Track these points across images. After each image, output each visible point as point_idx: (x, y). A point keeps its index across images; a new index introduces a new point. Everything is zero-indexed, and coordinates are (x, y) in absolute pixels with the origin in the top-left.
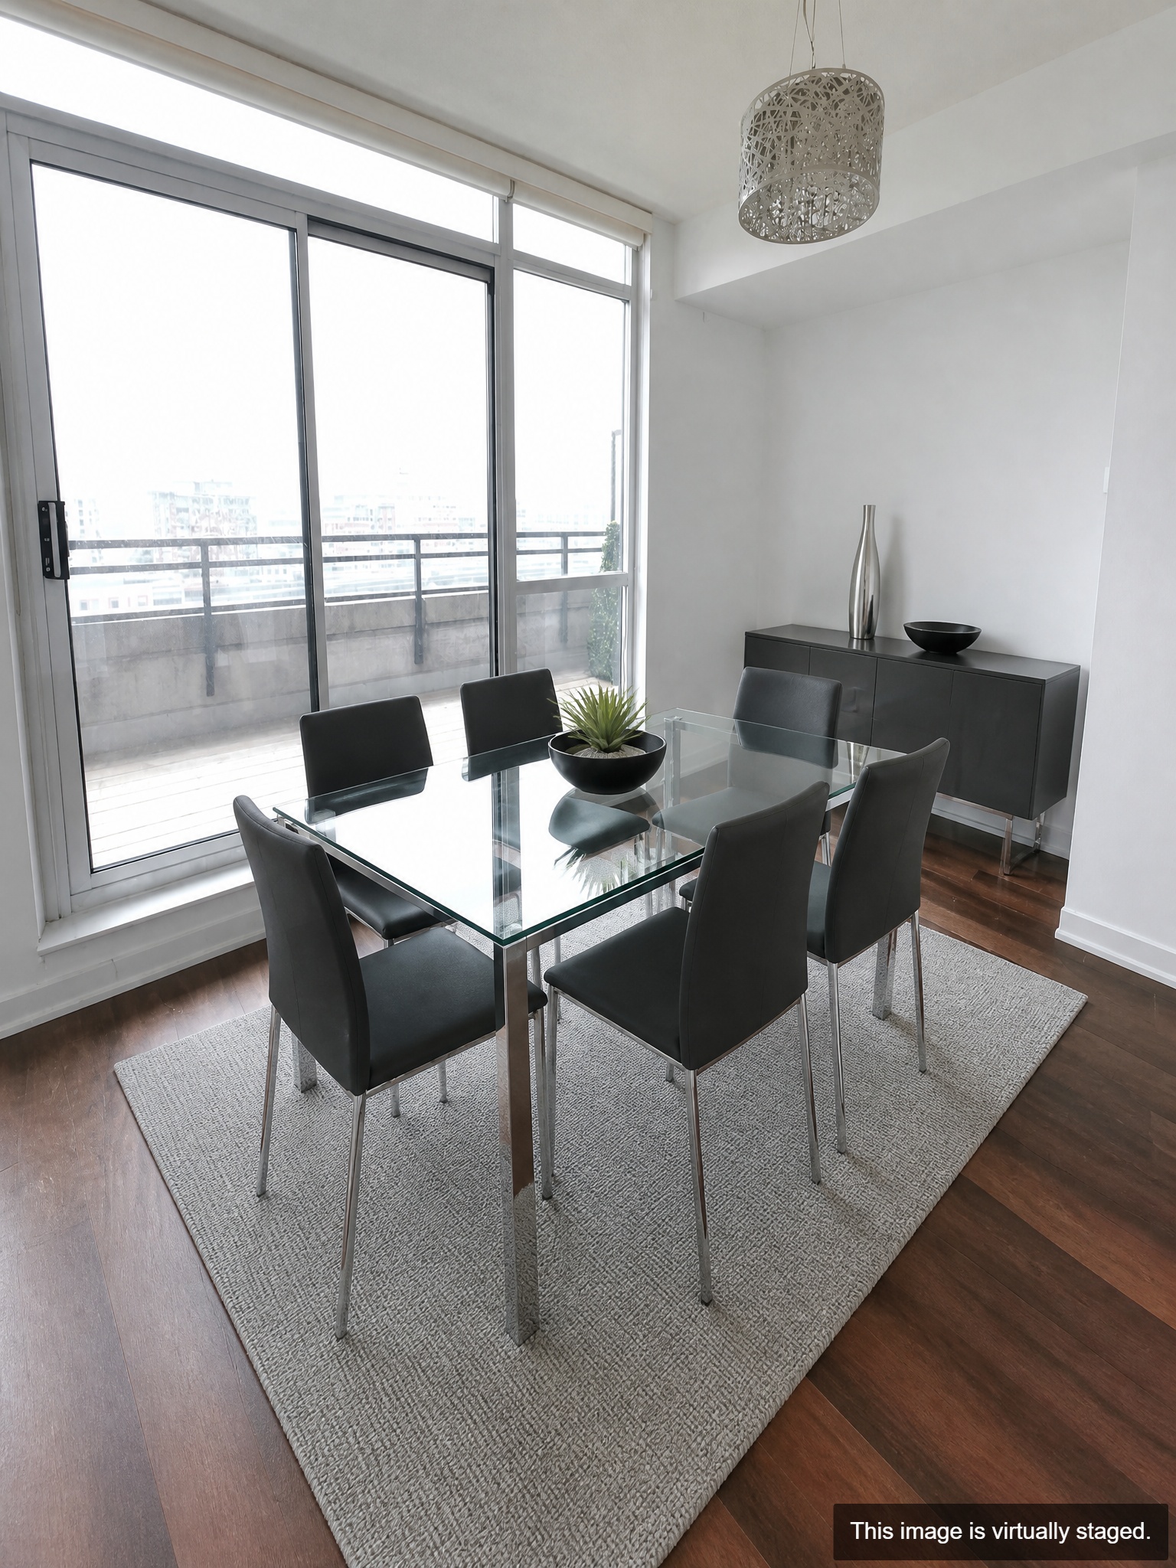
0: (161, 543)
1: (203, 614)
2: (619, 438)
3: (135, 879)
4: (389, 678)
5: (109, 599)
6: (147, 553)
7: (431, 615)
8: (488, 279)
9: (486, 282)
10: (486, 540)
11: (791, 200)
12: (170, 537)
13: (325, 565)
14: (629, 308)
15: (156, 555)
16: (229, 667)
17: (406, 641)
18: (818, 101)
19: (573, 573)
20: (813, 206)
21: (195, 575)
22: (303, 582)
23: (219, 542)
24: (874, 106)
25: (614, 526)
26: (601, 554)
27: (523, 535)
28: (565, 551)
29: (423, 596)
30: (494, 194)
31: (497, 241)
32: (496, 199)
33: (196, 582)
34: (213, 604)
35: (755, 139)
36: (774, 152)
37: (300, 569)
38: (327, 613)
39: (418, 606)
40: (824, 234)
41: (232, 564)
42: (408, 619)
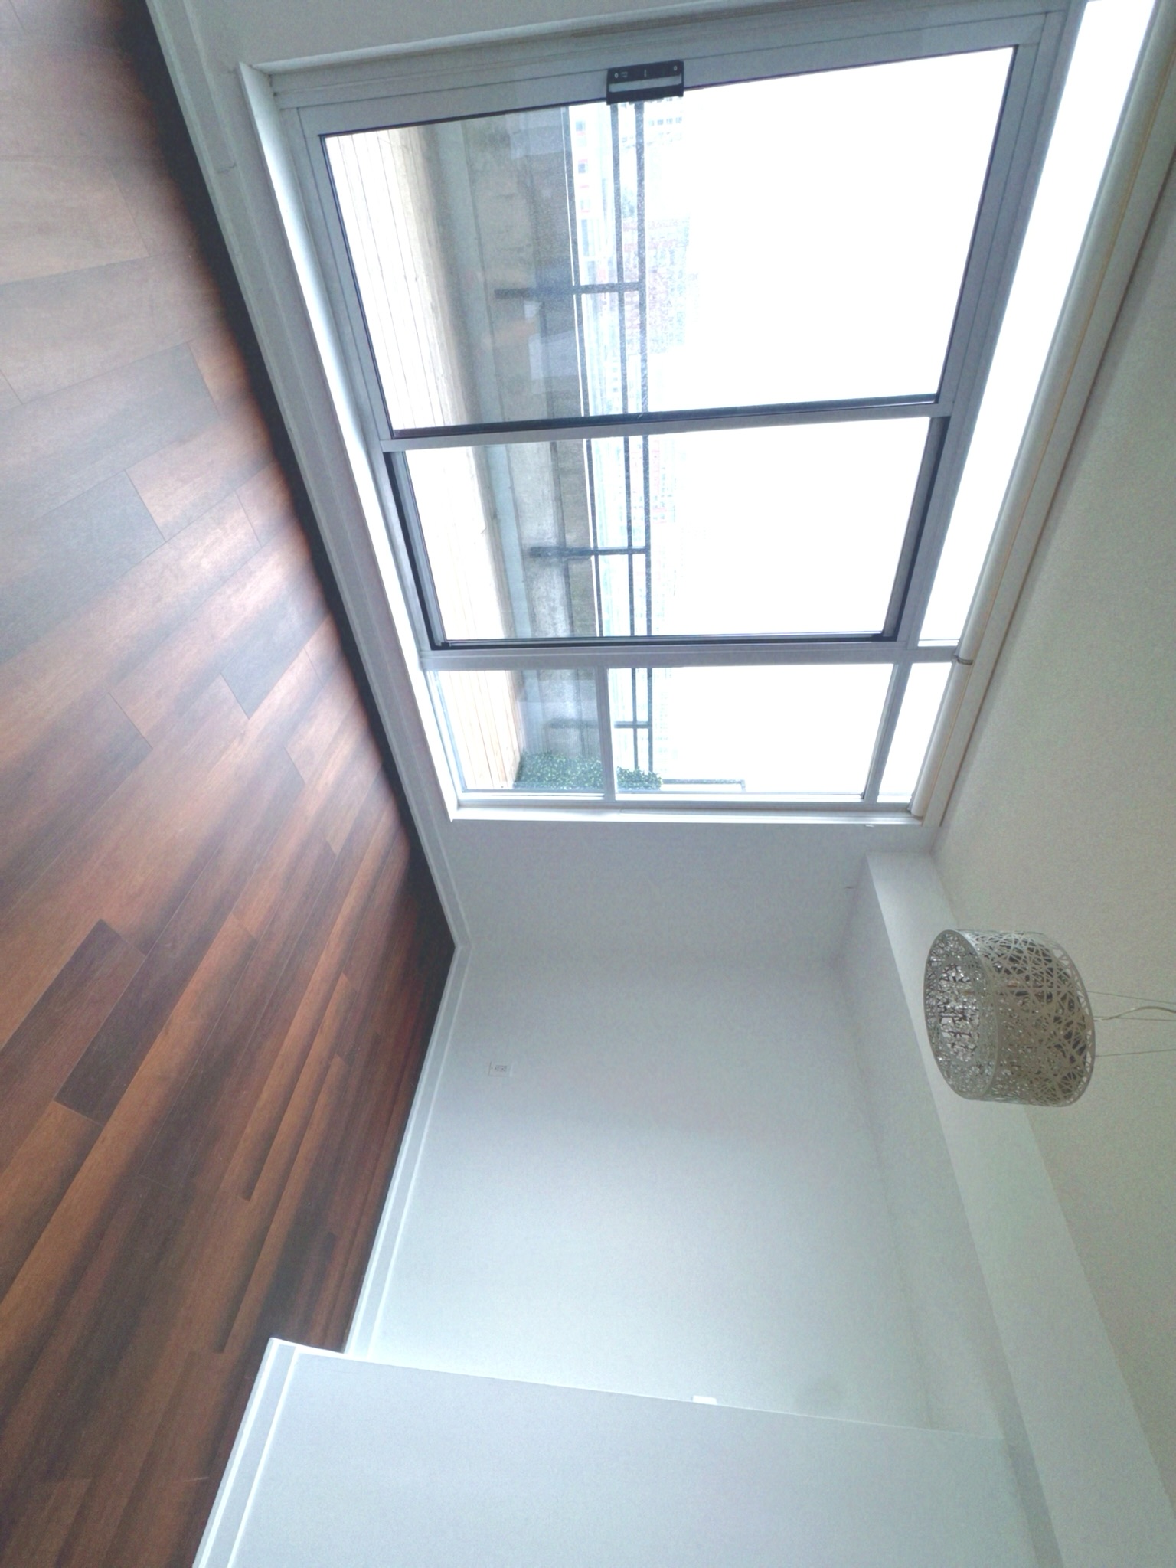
0: (641, 230)
1: (574, 284)
2: (738, 788)
3: (316, 197)
4: (517, 517)
5: (586, 161)
6: (632, 211)
7: (575, 568)
8: (885, 635)
9: (883, 632)
10: (645, 633)
11: (967, 993)
12: (647, 244)
13: (621, 439)
14: (857, 799)
15: (630, 221)
16: (523, 318)
17: (550, 539)
18: (1062, 1025)
19: (615, 733)
20: (960, 1020)
21: (611, 276)
22: (606, 413)
23: (642, 306)
24: (1060, 1094)
25: (657, 782)
26: (632, 769)
27: (650, 675)
28: (635, 725)
29: (593, 558)
30: (961, 640)
31: (921, 644)
32: (955, 644)
33: (606, 277)
34: (584, 296)
35: (1024, 948)
36: (1014, 973)
37: (617, 410)
38: (578, 441)
39: (585, 553)
40: (934, 1032)
41: (622, 321)
42: (572, 540)
